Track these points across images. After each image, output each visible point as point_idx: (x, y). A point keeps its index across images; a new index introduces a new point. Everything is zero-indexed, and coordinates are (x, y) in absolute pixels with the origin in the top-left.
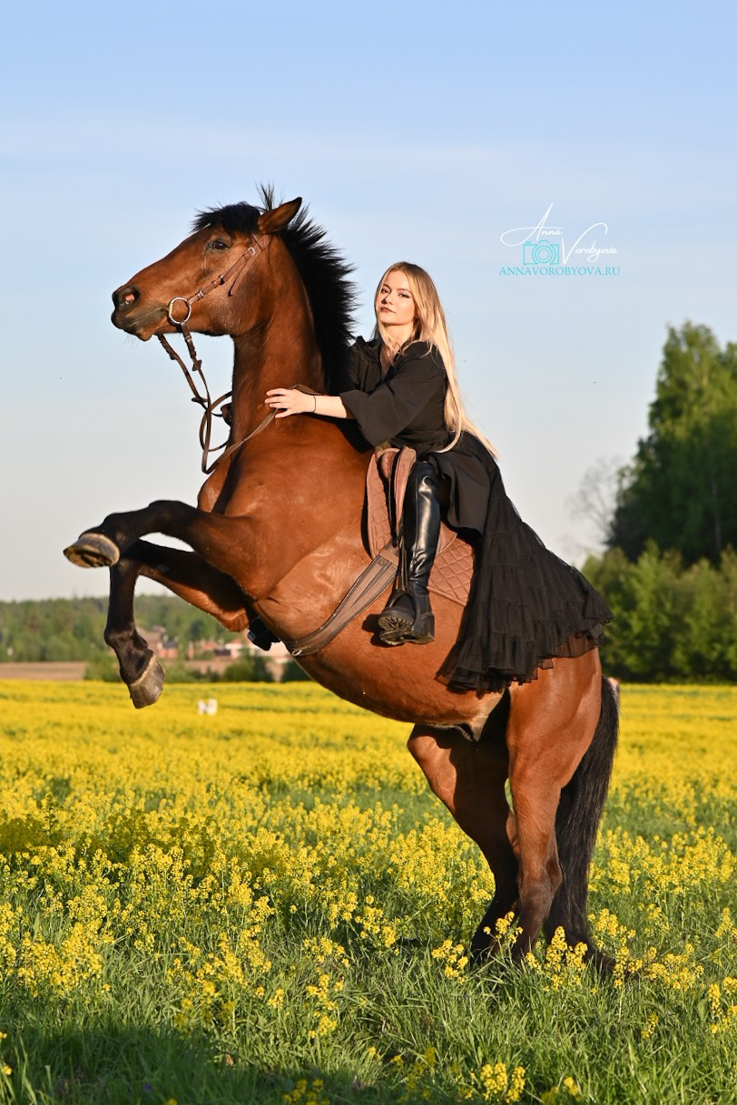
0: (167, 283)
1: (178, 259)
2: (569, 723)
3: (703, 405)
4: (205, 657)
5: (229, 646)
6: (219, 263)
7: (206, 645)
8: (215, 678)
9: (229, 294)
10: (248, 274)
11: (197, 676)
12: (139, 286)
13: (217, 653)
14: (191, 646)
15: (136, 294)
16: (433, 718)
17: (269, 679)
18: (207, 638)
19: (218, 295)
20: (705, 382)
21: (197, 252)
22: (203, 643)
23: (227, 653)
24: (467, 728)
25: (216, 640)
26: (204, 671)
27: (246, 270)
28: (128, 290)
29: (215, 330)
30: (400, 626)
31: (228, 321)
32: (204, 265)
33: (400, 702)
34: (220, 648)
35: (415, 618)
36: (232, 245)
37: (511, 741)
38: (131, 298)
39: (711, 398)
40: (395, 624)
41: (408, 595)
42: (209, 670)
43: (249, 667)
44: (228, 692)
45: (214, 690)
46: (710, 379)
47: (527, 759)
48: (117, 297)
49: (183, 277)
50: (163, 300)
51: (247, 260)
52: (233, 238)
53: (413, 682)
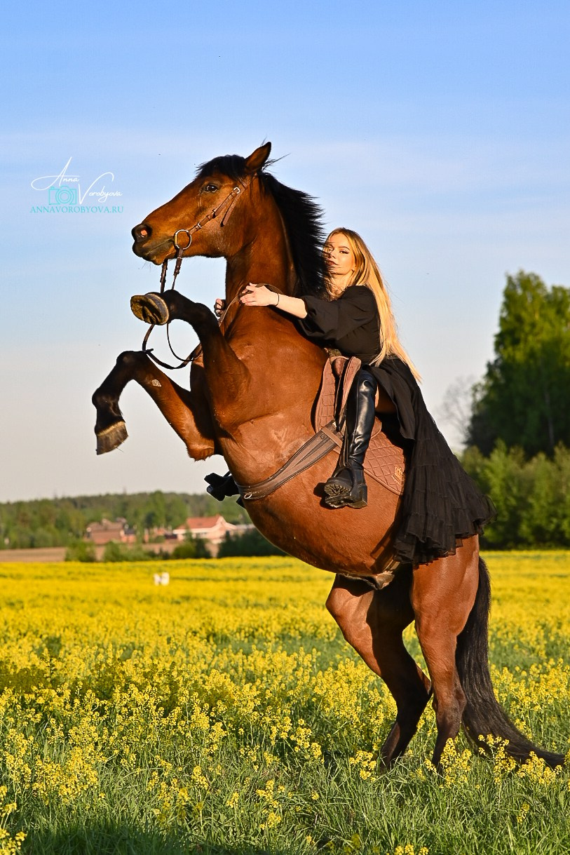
0: (173, 219)
1: (180, 201)
2: (458, 587)
4: (157, 540)
5: (176, 532)
6: (210, 201)
7: (159, 532)
8: (166, 557)
9: (221, 225)
10: (236, 208)
11: (152, 556)
12: (152, 223)
13: (167, 537)
14: (146, 532)
15: (149, 230)
17: (207, 556)
18: (159, 526)
19: (212, 226)
21: (194, 194)
22: (155, 530)
23: (175, 537)
25: (166, 527)
26: (157, 551)
27: (232, 206)
28: (143, 227)
30: (341, 492)
31: (221, 247)
32: (200, 204)
34: (169, 533)
35: (352, 486)
36: (222, 187)
38: (145, 233)
40: (337, 490)
41: (348, 470)
42: (161, 551)
43: (192, 547)
44: (177, 567)
45: (166, 566)
48: (135, 233)
49: (183, 215)
50: (170, 233)
51: (234, 198)
52: (223, 181)
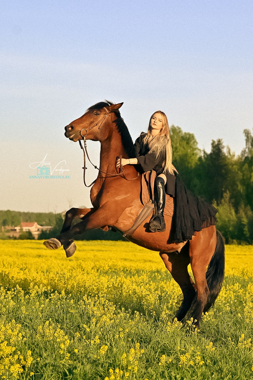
0: (81, 125)
1: (84, 118)
2: (207, 247)
3: (178, 152)
4: (8, 231)
5: (16, 228)
6: (96, 119)
7: (9, 228)
8: (15, 238)
9: (99, 128)
10: (105, 122)
11: (10, 238)
12: (73, 125)
13: (12, 230)
14: (3, 227)
15: (72, 128)
16: (167, 250)
17: (34, 238)
18: (8, 225)
19: (96, 129)
20: (178, 145)
21: (90, 116)
22: (7, 227)
23: (15, 230)
24: (177, 251)
25: (12, 226)
26: (11, 236)
27: (104, 122)
28: (70, 126)
29: (95, 139)
30: (156, 226)
31: (99, 137)
32: (92, 120)
33: (156, 247)
34: (13, 228)
35: (161, 224)
36: (100, 114)
37: (190, 255)
38: (70, 129)
39: (180, 150)
40: (154, 226)
41: (158, 217)
42: (13, 236)
43: (27, 235)
44: (24, 243)
45: (19, 242)
46: (180, 144)
47: (196, 260)
48: (66, 128)
49: (86, 123)
50: (80, 130)
51: (105, 119)
52: (101, 112)
53: (160, 241)
